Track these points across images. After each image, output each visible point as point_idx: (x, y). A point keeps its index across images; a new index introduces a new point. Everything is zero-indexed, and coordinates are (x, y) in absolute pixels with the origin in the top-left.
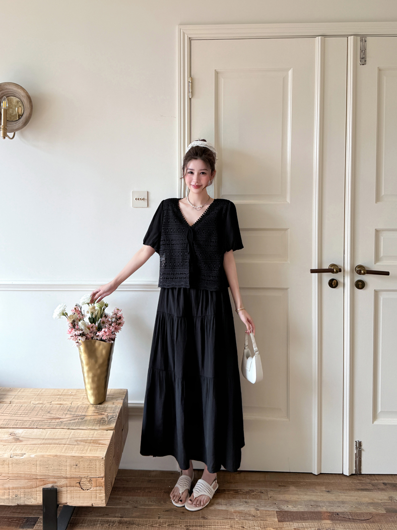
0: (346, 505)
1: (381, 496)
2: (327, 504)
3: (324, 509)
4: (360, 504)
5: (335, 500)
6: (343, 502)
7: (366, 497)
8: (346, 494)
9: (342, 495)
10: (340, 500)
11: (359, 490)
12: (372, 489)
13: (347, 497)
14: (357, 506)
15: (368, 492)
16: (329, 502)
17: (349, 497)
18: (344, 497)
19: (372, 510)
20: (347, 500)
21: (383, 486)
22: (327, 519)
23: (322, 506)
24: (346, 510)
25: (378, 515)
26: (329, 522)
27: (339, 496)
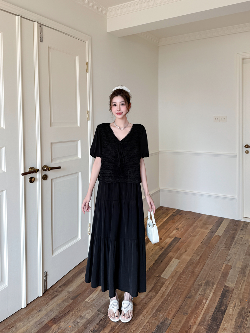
0: (54, 311)
1: (64, 295)
2: (45, 317)
3: (46, 321)
4: (59, 305)
5: (47, 312)
6: (51, 310)
7: (58, 300)
8: (49, 306)
9: (48, 308)
10: (49, 310)
11: (52, 299)
12: (57, 294)
13: (51, 307)
14: (59, 307)
15: (57, 297)
16: (45, 316)
17: (51, 306)
18: (49, 308)
19: (67, 304)
20: (52, 308)
21: (60, 289)
22: (53, 325)
23: (44, 320)
24: (56, 313)
25: (71, 304)
26: (55, 325)
27: (47, 309)
